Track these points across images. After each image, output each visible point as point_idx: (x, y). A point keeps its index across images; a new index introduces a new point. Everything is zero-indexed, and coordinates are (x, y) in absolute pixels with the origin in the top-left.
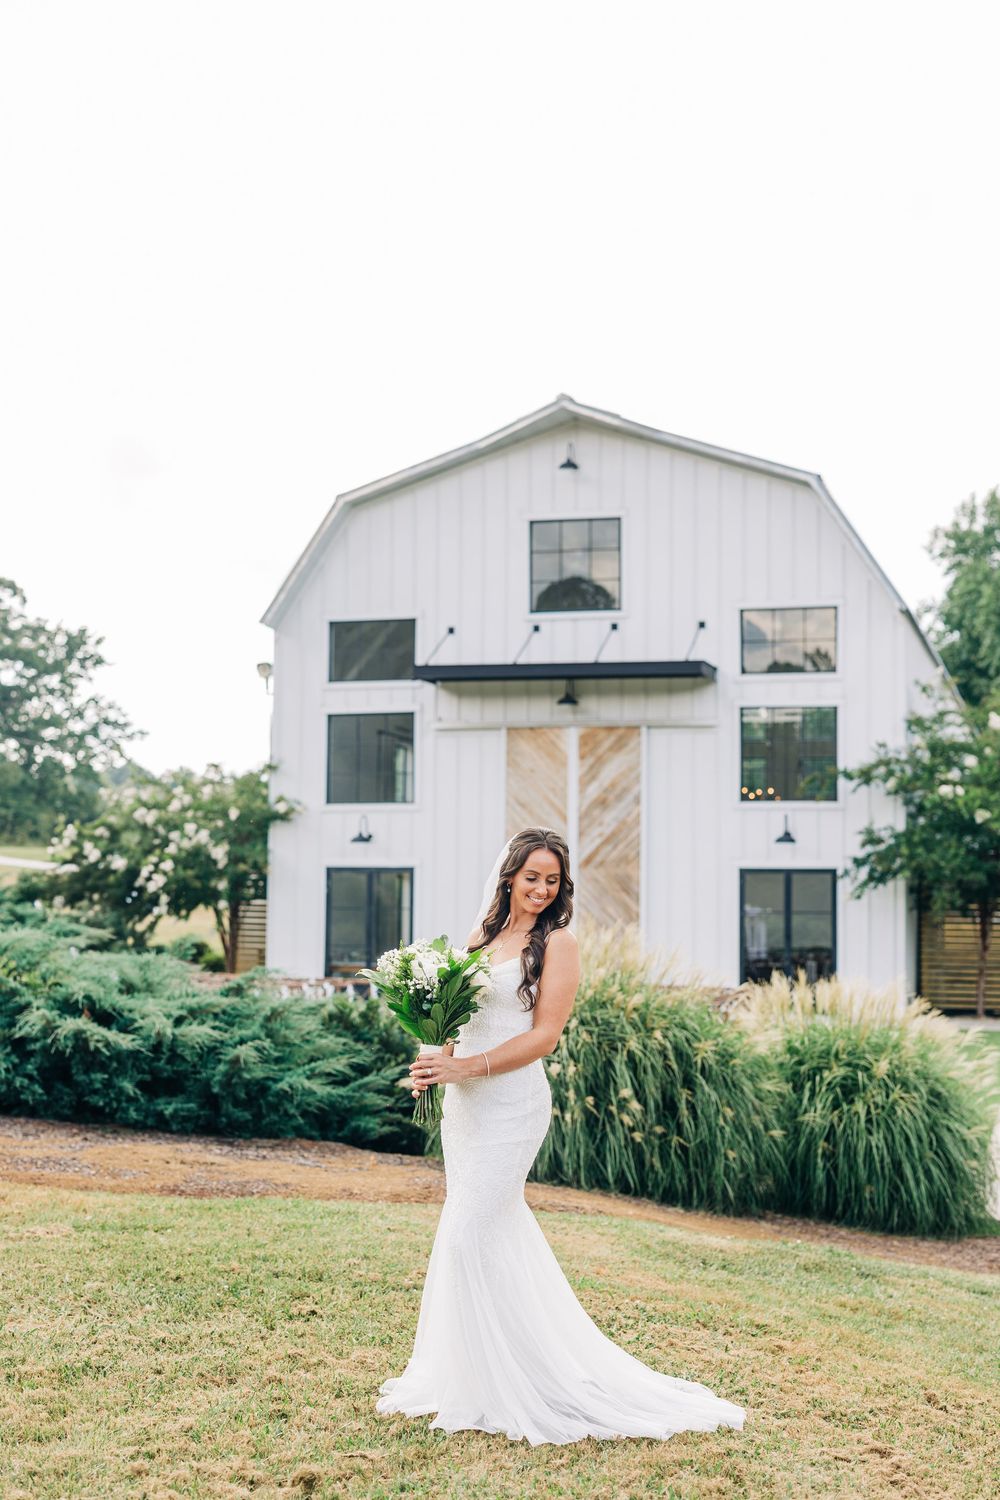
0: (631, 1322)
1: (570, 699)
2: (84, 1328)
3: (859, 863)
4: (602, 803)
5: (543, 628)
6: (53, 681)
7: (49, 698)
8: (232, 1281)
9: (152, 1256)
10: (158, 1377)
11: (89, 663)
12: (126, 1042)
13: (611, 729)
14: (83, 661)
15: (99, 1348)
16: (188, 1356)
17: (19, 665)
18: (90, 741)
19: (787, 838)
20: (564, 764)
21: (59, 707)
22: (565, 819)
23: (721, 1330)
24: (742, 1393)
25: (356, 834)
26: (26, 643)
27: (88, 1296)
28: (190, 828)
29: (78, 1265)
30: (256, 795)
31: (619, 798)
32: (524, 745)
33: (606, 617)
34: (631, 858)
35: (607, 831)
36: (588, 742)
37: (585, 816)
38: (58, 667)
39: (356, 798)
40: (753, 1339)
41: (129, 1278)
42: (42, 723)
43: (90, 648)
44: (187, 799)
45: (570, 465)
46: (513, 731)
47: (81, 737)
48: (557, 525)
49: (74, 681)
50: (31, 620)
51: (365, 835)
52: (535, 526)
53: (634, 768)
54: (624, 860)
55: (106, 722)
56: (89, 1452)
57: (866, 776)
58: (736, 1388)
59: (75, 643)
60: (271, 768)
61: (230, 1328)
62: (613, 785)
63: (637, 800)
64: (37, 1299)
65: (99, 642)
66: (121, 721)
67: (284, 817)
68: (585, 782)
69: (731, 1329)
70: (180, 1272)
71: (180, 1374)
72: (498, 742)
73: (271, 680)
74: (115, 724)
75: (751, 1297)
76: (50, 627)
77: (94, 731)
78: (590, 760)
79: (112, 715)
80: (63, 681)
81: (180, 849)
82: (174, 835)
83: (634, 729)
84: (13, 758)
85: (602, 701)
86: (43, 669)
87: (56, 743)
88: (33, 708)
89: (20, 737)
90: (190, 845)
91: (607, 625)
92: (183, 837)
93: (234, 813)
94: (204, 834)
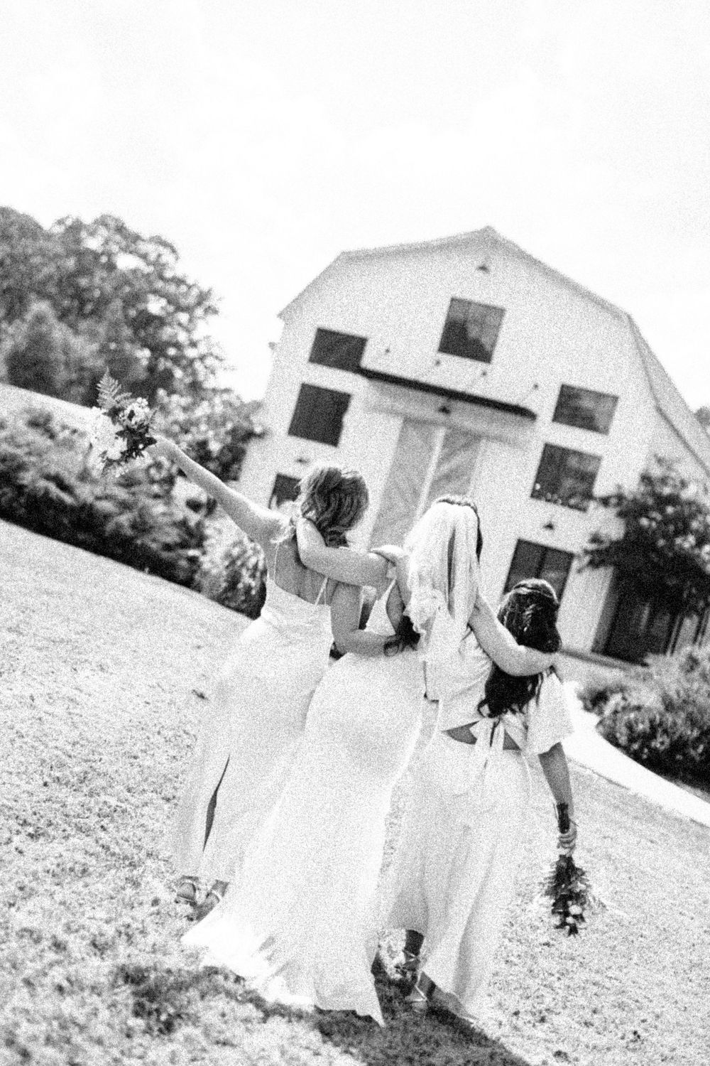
1: (445, 410)
3: (586, 552)
4: (448, 477)
5: (444, 365)
6: (183, 317)
7: (177, 329)
11: (209, 312)
13: (466, 434)
14: (206, 310)
17: (164, 302)
18: (198, 365)
19: (550, 527)
20: (431, 449)
21: (182, 337)
22: (423, 480)
25: (298, 457)
26: (172, 288)
28: (203, 427)
30: (247, 418)
31: (458, 477)
32: (412, 431)
33: (480, 366)
36: (447, 441)
37: (436, 483)
38: (188, 309)
39: (307, 436)
42: (168, 344)
43: (211, 302)
44: (208, 411)
45: (483, 268)
46: (408, 420)
47: (192, 361)
48: (466, 304)
49: (197, 321)
51: (304, 459)
52: (455, 302)
53: (472, 462)
55: (211, 354)
57: (605, 502)
59: (202, 298)
62: (456, 470)
63: (468, 481)
65: (220, 299)
66: (222, 356)
67: (261, 436)
68: (439, 464)
72: (396, 423)
73: (275, 355)
74: (217, 358)
77: (202, 358)
78: (446, 450)
79: (216, 351)
80: (190, 321)
81: (193, 438)
82: (194, 429)
83: (477, 437)
84: (145, 363)
85: (465, 417)
86: (179, 308)
87: (176, 360)
88: (166, 333)
89: (152, 350)
90: (200, 438)
91: (479, 372)
92: (199, 432)
93: (229, 426)
94: (211, 433)
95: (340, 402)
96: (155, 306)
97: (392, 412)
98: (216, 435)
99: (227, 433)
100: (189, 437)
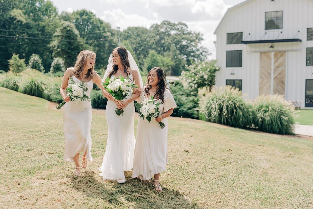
1: (272, 47)
4: (278, 67)
5: (268, 33)
6: (193, 43)
7: (192, 47)
11: (200, 40)
13: (280, 52)
14: (199, 40)
17: (186, 41)
18: (201, 55)
20: (271, 59)
21: (194, 49)
22: (271, 70)
25: (231, 73)
26: (188, 36)
28: (201, 72)
30: (213, 66)
31: (282, 66)
32: (263, 56)
33: (279, 30)
34: (284, 77)
35: (279, 72)
36: (275, 55)
37: (275, 69)
38: (194, 41)
39: (232, 66)
42: (191, 52)
43: (200, 36)
44: (201, 67)
45: (273, 1)
46: (261, 53)
47: (199, 55)
48: (270, 13)
49: (197, 44)
50: (189, 31)
51: (233, 73)
52: (266, 13)
53: (285, 60)
54: (282, 78)
55: (204, 52)
59: (197, 36)
62: (280, 63)
63: (285, 66)
66: (207, 51)
67: (218, 70)
68: (275, 63)
72: (258, 55)
73: (216, 45)
74: (206, 52)
76: (193, 32)
78: (276, 58)
79: (205, 50)
80: (195, 43)
81: (199, 76)
82: (198, 73)
83: (285, 52)
84: (185, 59)
85: (279, 47)
86: (191, 41)
87: (194, 56)
88: (189, 49)
89: (186, 55)
90: (201, 75)
91: (280, 32)
92: (200, 74)
93: (208, 70)
94: (204, 73)
95: (240, 53)
96: (184, 43)
97: (256, 52)
98: (205, 73)
99: (208, 72)
100: (197, 76)
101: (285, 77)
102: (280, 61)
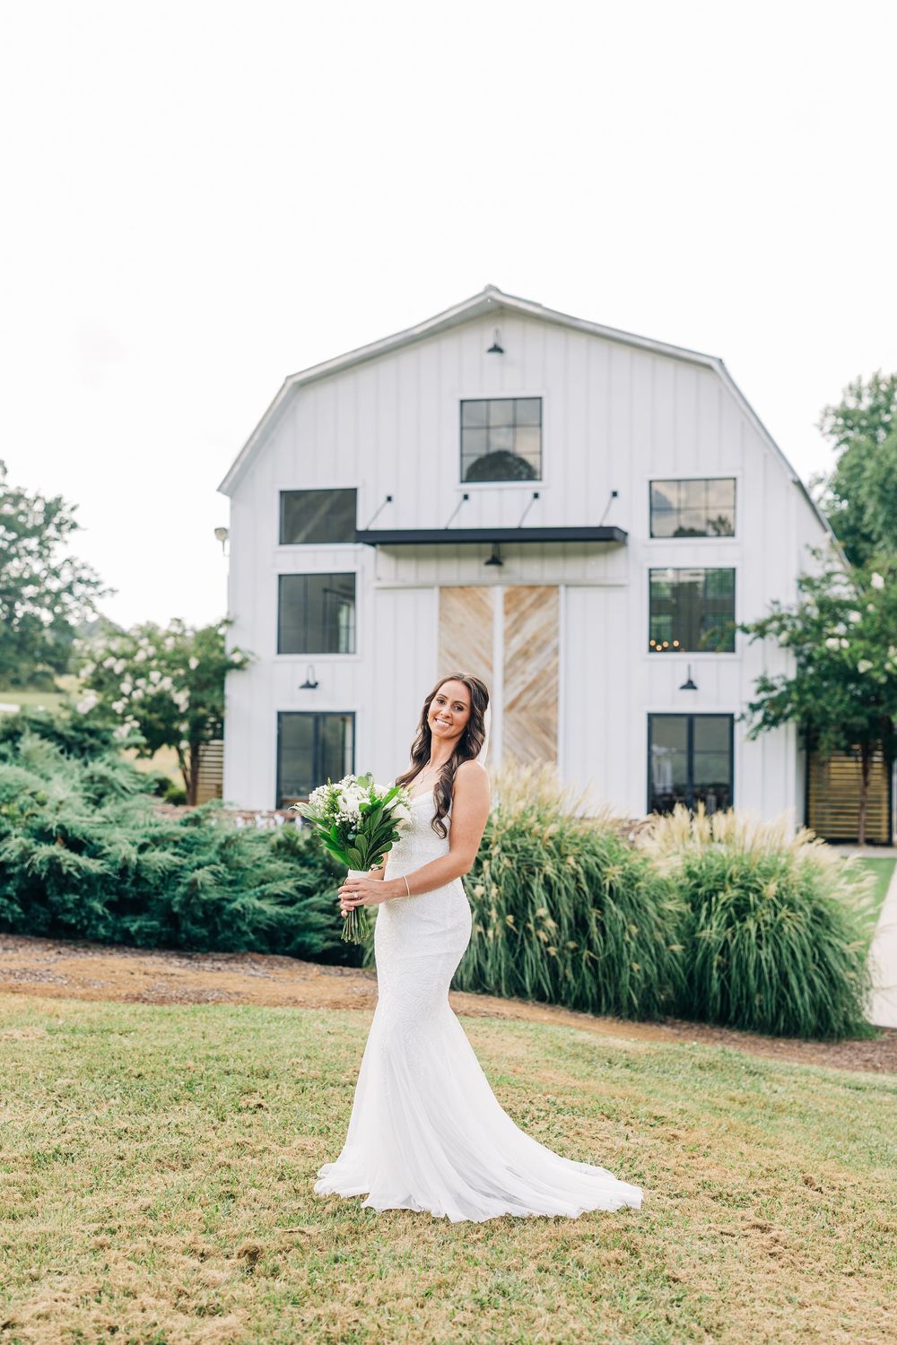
0: (543, 1114)
1: (495, 561)
2: (55, 1120)
3: (754, 708)
4: (524, 654)
5: (472, 496)
6: (32, 543)
7: (29, 559)
8: (188, 1078)
9: (116, 1055)
10: (121, 1162)
11: (65, 528)
12: (95, 866)
13: (532, 587)
14: (59, 527)
15: (68, 1137)
16: (147, 1144)
19: (690, 685)
20: (491, 619)
21: (37, 567)
22: (491, 668)
23: (623, 1122)
24: (640, 1176)
25: (303, 682)
26: (7, 509)
27: (59, 1092)
28: (155, 676)
29: (50, 1064)
31: (540, 649)
32: (455, 602)
33: (528, 487)
34: (550, 704)
35: (529, 679)
36: (512, 599)
37: (509, 666)
38: (36, 531)
39: (305, 649)
40: (652, 1129)
41: (96, 1075)
42: (22, 582)
43: (64, 514)
44: (152, 650)
45: (496, 349)
46: (444, 589)
47: (57, 595)
48: (484, 404)
49: (51, 544)
50: (12, 489)
52: (465, 404)
53: (554, 622)
54: (544, 705)
55: (80, 581)
56: (58, 1229)
57: (761, 630)
58: (634, 1171)
60: (227, 622)
61: (185, 1119)
62: (534, 638)
63: (556, 652)
64: (13, 1094)
65: (73, 509)
66: (93, 579)
67: (239, 667)
68: (510, 634)
69: (631, 1121)
70: (142, 1070)
71: (140, 1160)
72: (431, 600)
73: (227, 543)
74: (88, 583)
75: (650, 1092)
76: (30, 495)
77: (69, 589)
78: (514, 616)
79: (85, 575)
80: (41, 543)
82: (141, 682)
83: (553, 587)
85: (525, 563)
86: (23, 533)
87: (37, 600)
88: (14, 569)
90: (155, 691)
91: (529, 495)
92: (149, 683)
93: (193, 663)
94: (168, 682)
97: (419, 586)
98: (176, 682)
101: (557, 700)
102: (532, 626)
